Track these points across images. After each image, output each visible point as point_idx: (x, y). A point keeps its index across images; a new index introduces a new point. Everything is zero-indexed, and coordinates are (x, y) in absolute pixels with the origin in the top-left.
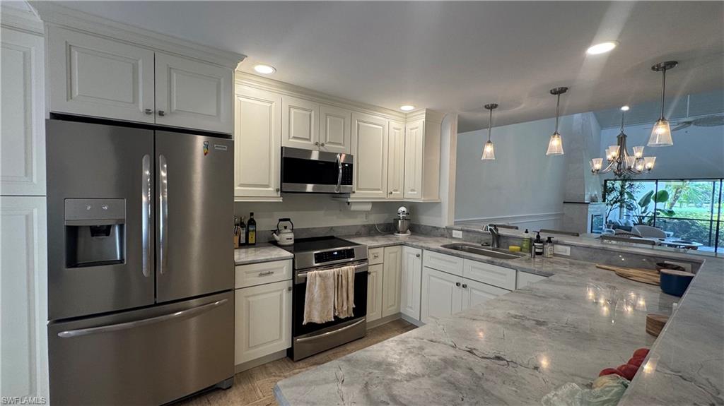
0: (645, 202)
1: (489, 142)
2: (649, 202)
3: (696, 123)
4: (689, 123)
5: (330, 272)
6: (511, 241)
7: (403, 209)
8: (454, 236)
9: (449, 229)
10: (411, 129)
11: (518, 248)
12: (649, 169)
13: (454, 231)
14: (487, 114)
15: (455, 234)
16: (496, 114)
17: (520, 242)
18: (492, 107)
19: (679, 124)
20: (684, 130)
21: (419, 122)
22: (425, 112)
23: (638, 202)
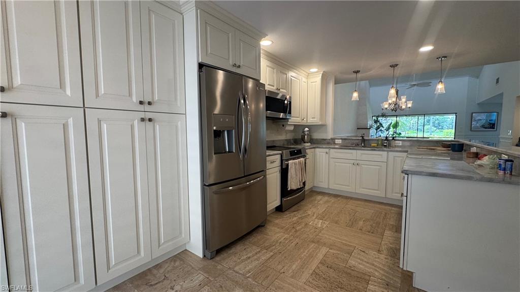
0: (388, 129)
1: (356, 91)
2: (390, 128)
3: (417, 85)
4: (415, 85)
5: (297, 161)
6: (371, 142)
7: (307, 129)
8: (336, 143)
9: (334, 140)
10: (312, 82)
11: (376, 145)
12: (409, 108)
13: (336, 140)
14: (354, 75)
15: (337, 141)
16: (359, 75)
17: (376, 142)
18: (357, 72)
19: (410, 85)
20: (412, 88)
21: (318, 79)
22: (322, 73)
23: (385, 128)
